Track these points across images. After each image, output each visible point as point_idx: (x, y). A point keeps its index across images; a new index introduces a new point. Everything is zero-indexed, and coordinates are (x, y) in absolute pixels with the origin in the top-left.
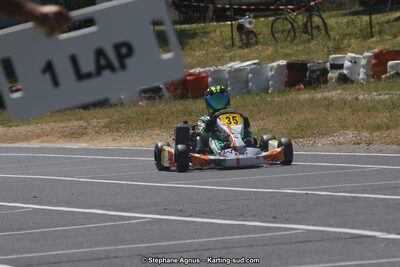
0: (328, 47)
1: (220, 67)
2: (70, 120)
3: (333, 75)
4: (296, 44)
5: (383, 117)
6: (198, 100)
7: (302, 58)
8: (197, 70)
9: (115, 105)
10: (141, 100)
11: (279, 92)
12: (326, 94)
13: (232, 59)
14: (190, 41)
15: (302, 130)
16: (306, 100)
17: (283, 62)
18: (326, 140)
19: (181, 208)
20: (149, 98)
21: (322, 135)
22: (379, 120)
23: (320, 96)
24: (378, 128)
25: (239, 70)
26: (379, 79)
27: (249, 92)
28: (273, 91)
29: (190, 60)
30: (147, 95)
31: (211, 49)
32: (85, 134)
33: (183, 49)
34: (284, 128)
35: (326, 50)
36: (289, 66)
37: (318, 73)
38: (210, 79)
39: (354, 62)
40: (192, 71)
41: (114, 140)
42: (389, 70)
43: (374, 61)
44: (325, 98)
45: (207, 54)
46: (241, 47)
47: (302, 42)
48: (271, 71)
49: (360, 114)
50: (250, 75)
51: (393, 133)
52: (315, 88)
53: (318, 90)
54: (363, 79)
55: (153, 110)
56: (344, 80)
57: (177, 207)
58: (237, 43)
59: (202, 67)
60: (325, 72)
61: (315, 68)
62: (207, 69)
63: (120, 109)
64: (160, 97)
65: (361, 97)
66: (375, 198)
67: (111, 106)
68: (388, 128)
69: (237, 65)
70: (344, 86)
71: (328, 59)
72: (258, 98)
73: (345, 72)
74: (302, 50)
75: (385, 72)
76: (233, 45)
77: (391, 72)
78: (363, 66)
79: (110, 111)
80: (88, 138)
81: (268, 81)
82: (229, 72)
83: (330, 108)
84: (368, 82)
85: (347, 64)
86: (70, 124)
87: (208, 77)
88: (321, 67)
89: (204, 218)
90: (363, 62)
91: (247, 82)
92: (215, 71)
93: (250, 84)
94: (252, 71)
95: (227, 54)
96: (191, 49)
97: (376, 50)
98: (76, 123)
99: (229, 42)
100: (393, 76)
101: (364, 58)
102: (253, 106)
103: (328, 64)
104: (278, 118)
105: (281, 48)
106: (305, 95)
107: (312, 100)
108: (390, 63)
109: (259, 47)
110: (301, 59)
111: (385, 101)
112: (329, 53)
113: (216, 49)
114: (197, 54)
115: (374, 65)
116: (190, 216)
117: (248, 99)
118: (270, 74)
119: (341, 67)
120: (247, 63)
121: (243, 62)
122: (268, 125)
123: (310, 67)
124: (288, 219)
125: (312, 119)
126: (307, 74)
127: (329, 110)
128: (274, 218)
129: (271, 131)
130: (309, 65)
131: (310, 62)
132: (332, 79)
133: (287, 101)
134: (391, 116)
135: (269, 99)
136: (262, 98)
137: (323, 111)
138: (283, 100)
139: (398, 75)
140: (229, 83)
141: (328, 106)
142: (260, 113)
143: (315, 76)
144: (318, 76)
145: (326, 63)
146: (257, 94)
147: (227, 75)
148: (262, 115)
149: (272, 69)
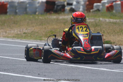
3: (68, 8)
11: (42, 14)
16: (55, 19)
26: (90, 11)
27: (27, 13)
28: (39, 14)
34: (44, 32)
36: (47, 2)
37: (60, 7)
38: (8, 6)
39: (78, 2)
42: (94, 7)
43: (87, 3)
44: (63, 19)
50: (28, 5)
52: (59, 14)
56: (73, 11)
60: (63, 6)
61: (59, 4)
66: (87, 68)
72: (31, 17)
73: (73, 7)
75: (92, 8)
77: (95, 9)
78: (82, 5)
81: (36, 9)
82: (18, 3)
83: (66, 24)
85: (74, 3)
88: (62, 4)
90: (82, 3)
91: (26, 8)
92: (11, 2)
93: (28, 10)
100: (96, 11)
103: (66, 3)
104: (41, 27)
106: (54, 17)
107: (58, 19)
108: (95, 4)
115: (87, 5)
117: (26, 16)
118: (37, 5)
119: (71, 4)
122: (36, 29)
123: (57, 3)
124: (45, 76)
125: (57, 28)
126: (56, 7)
127: (65, 25)
128: (39, 74)
129: (37, 33)
130: (56, 2)
131: (57, 1)
132: (67, 10)
133: (45, 19)
134: (95, 30)
135: (37, 17)
136: (33, 16)
137: (63, 25)
138: (44, 18)
139: (98, 10)
140: (17, 8)
141: (65, 23)
142: (32, 23)
143: (59, 8)
144: (60, 8)
145: (64, 2)
146: (31, 15)
147: (16, 4)
148: (33, 25)
149: (38, 3)
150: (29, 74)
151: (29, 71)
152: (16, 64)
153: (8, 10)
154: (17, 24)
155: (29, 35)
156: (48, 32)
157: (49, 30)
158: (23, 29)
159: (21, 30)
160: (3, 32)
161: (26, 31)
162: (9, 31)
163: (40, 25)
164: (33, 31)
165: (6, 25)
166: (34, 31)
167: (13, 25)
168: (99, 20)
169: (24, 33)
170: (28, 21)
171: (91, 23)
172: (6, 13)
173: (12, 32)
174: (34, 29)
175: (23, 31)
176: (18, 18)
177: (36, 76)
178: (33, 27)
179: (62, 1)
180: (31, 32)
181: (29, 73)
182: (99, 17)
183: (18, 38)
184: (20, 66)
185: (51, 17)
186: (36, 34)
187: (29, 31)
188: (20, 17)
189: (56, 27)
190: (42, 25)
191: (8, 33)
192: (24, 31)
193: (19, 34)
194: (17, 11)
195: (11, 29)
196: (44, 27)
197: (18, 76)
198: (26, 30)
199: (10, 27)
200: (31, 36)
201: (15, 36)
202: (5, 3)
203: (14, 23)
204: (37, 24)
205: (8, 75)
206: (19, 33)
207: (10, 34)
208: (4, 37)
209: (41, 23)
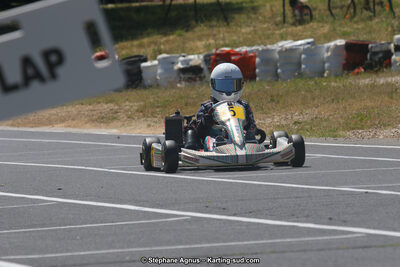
0: (392, 27)
1: (269, 47)
2: (99, 103)
3: (397, 58)
4: (356, 22)
7: (363, 37)
8: (244, 49)
9: (151, 86)
10: (180, 82)
11: (336, 76)
12: (389, 79)
13: (283, 38)
14: (237, 16)
15: (361, 120)
16: (367, 86)
17: (341, 42)
18: (388, 132)
19: (224, 205)
20: (189, 80)
21: (385, 126)
23: (381, 80)
25: (291, 50)
27: (301, 75)
28: (329, 75)
29: (235, 38)
30: (187, 76)
31: (259, 26)
32: (115, 118)
33: (228, 24)
34: (341, 117)
35: (390, 29)
36: (349, 47)
37: (380, 55)
38: (257, 60)
40: (237, 50)
41: (149, 126)
44: (388, 84)
45: (255, 32)
46: (294, 24)
47: (363, 20)
48: (327, 51)
50: (303, 56)
52: (376, 72)
53: (381, 75)
55: (193, 94)
57: (220, 205)
58: (290, 19)
59: (248, 46)
60: (388, 54)
61: (377, 49)
62: (254, 48)
63: (156, 91)
64: (201, 79)
67: (145, 87)
69: (288, 44)
71: (392, 39)
72: (312, 83)
74: (363, 29)
76: (284, 21)
79: (145, 93)
80: (120, 123)
81: (324, 63)
82: (280, 52)
83: (394, 95)
86: (98, 107)
87: (255, 57)
88: (384, 48)
89: (250, 217)
91: (300, 64)
92: (263, 50)
93: (303, 66)
94: (305, 51)
95: (277, 32)
96: (237, 25)
98: (105, 106)
99: (279, 19)
102: (307, 91)
103: (392, 45)
104: (334, 105)
105: (340, 25)
106: (365, 80)
107: (373, 86)
109: (314, 24)
110: (361, 39)
112: (394, 33)
113: (265, 26)
114: (243, 30)
116: (235, 215)
117: (300, 83)
118: (327, 55)
120: (300, 42)
121: (295, 40)
122: (323, 113)
123: (372, 48)
124: (345, 221)
125: (373, 108)
126: (369, 56)
127: (392, 98)
128: (330, 219)
129: (326, 120)
130: (370, 46)
131: (371, 43)
132: (396, 62)
133: (344, 86)
136: (316, 83)
137: (386, 98)
138: (341, 85)
140: (279, 65)
141: (392, 92)
142: (314, 99)
143: (376, 58)
144: (380, 59)
145: (390, 43)
146: (311, 78)
147: (276, 56)
148: (316, 101)
149: (328, 49)
150: (307, 218)
151: (306, 213)
153: (257, 70)
154: (278, 102)
155: (308, 127)
157: (354, 112)
158: (292, 114)
159: (289, 116)
161: (301, 118)
162: (260, 119)
163: (333, 101)
164: (316, 118)
166: (319, 116)
167: (269, 105)
169: (295, 123)
170: (303, 92)
173: (269, 120)
174: (319, 113)
175: (292, 117)
176: (282, 87)
177: (323, 224)
178: (317, 107)
179: (383, 42)
180: (312, 120)
184: (285, 200)
185: (358, 81)
186: (325, 124)
187: (306, 118)
188: (285, 85)
189: (369, 104)
190: (338, 102)
191: (259, 124)
192: (296, 118)
193: (283, 126)
194: (279, 71)
195: (265, 116)
196: (341, 106)
197: (281, 226)
198: (299, 115)
199: (262, 109)
200: (311, 128)
202: (251, 54)
203: (272, 100)
204: (325, 99)
205: (258, 224)
206: (284, 122)
209: (336, 97)
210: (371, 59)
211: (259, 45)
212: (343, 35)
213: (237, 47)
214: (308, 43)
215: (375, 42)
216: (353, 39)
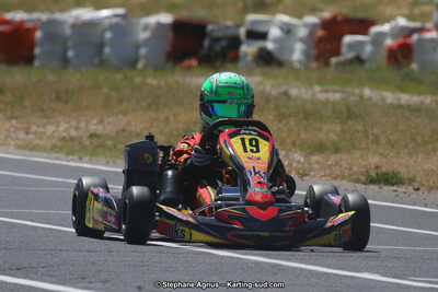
1: (58, 16)
3: (248, 49)
5: (330, 131)
6: (15, 69)
7: (198, 13)
8: (18, 16)
11: (156, 69)
13: (80, 4)
17: (166, 18)
22: (321, 136)
24: (320, 148)
25: (91, 24)
26: (327, 63)
27: (103, 63)
28: (146, 67)
35: (240, 5)
36: (179, 27)
37: (224, 43)
38: (38, 35)
39: (288, 30)
40: (8, 16)
42: (344, 49)
43: (320, 33)
48: (144, 31)
49: (292, 122)
50: (108, 35)
51: (345, 158)
54: (300, 62)
56: (266, 59)
59: (29, 10)
60: (235, 43)
61: (220, 34)
62: (35, 16)
65: (294, 92)
66: (311, 271)
68: (337, 150)
69: (85, 14)
70: (267, 69)
71: (243, 19)
72: (119, 76)
73: (270, 45)
75: (337, 52)
77: (347, 54)
78: (302, 40)
81: (138, 47)
82: (74, 26)
84: (307, 67)
85: (275, 32)
87: (33, 30)
88: (230, 33)
90: (302, 32)
91: (101, 46)
92: (48, 21)
93: (107, 50)
94: (112, 27)
97: (327, 14)
100: (350, 62)
101: (305, 25)
102: (111, 88)
103: (242, 32)
104: (152, 114)
108: (348, 39)
111: (335, 103)
112: (246, 10)
115: (320, 40)
118: (143, 35)
119: (263, 36)
120: (105, 13)
121: (98, 7)
122: (133, 123)
123: (212, 31)
126: (206, 43)
130: (210, 27)
131: (212, 23)
132: (246, 55)
133: (168, 85)
134: (343, 131)
135: (138, 80)
136: (125, 77)
138: (162, 83)
139: (359, 60)
140: (70, 44)
142: (121, 102)
143: (218, 47)
144: (223, 49)
145: (238, 26)
146: (119, 69)
147: (68, 31)
148: (125, 105)
149: (146, 27)
151: (103, 276)
152: (60, 247)
153: (37, 51)
154: (67, 102)
155: (110, 143)
156: (175, 133)
157: (180, 126)
158: (88, 122)
159: (83, 125)
160: (17, 129)
161: (100, 130)
162: (38, 126)
163: (150, 107)
164: (123, 130)
165: (27, 103)
166: (128, 128)
167: (54, 105)
168: (361, 97)
169: (92, 136)
170: (105, 90)
171: (330, 107)
172: (29, 59)
173: (50, 129)
174: (128, 124)
175: (87, 126)
176: (73, 78)
178: (125, 113)
179: (229, 23)
180: (117, 133)
181: (105, 281)
182: (361, 84)
183: (68, 154)
185: (188, 80)
187: (109, 129)
188: (78, 76)
190: (158, 109)
191: (35, 133)
192: (92, 128)
193: (72, 139)
194: (70, 54)
195: (45, 120)
196: (162, 116)
198: (97, 124)
199: (42, 110)
200: (115, 146)
201: (59, 144)
202: (29, 25)
203: (58, 98)
204: (138, 102)
206: (73, 133)
207: (41, 139)
208: (19, 147)
209: (155, 101)
210: (210, 47)
211: (42, 11)
212: (170, 8)
213: (8, 11)
214: (116, 16)
215: (217, 23)
216: (184, 14)
